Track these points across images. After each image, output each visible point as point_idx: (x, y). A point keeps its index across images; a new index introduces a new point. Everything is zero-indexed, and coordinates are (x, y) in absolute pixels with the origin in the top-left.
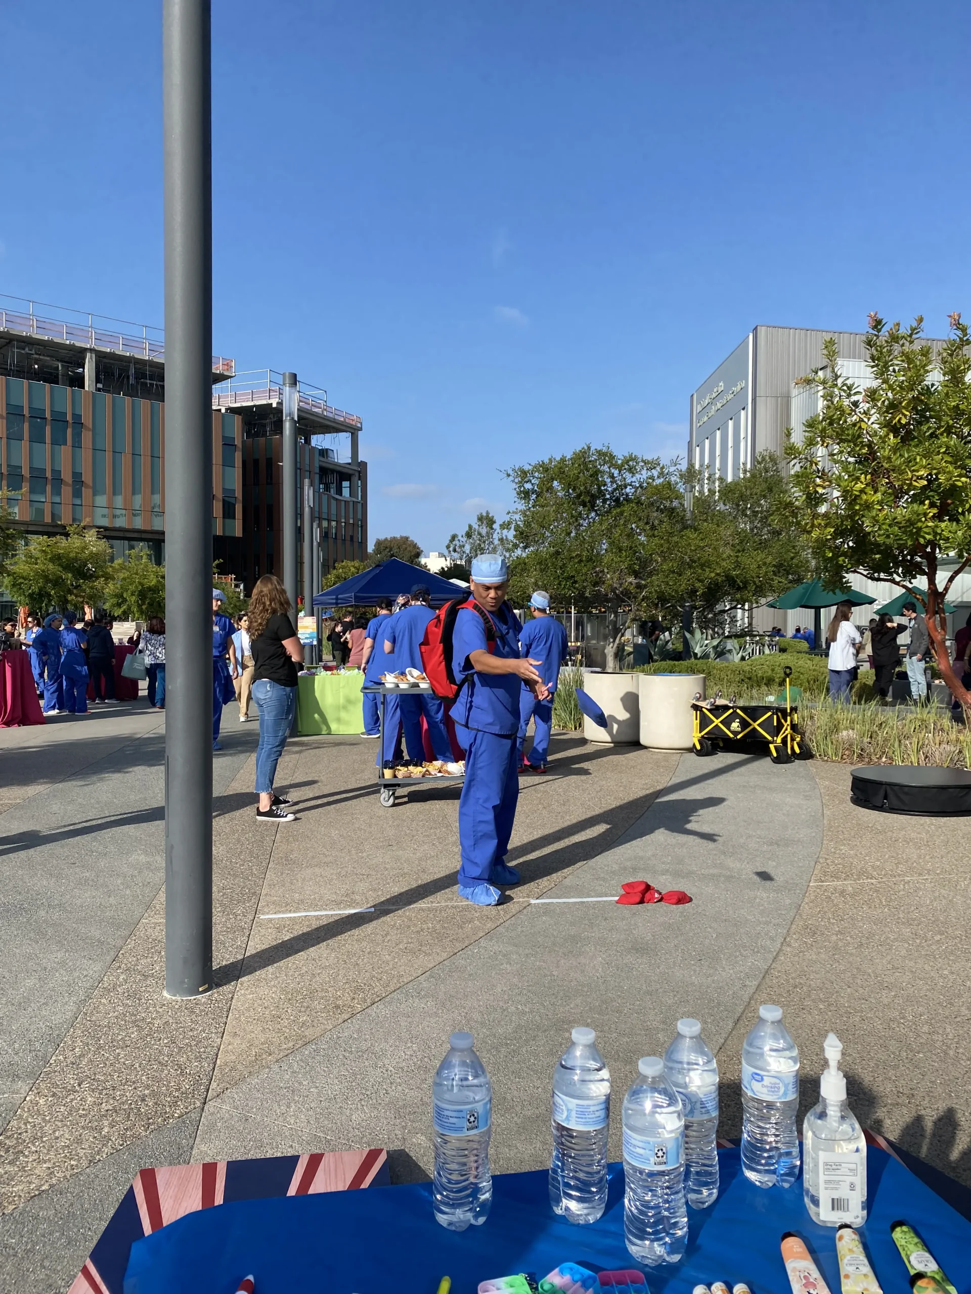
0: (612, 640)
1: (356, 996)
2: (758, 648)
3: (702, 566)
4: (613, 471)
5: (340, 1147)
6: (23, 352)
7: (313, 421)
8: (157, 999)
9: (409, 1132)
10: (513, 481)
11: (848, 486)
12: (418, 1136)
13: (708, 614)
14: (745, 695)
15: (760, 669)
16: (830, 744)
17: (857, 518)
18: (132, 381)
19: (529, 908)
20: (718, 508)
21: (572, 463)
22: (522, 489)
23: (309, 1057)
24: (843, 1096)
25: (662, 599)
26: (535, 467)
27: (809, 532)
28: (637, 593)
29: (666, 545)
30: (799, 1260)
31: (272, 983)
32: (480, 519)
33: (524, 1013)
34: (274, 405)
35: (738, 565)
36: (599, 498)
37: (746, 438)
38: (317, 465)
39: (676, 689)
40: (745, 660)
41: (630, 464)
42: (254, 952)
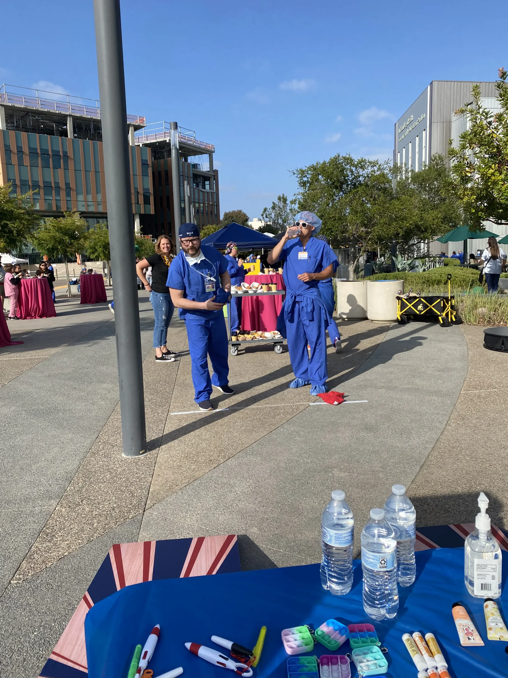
0: (352, 262)
1: (220, 454)
2: (432, 264)
3: (402, 220)
4: (352, 168)
5: (213, 533)
6: (35, 118)
7: (189, 149)
8: (119, 458)
9: (249, 526)
10: (297, 177)
11: (484, 171)
12: (254, 528)
13: (405, 246)
14: (425, 290)
15: (434, 276)
16: (472, 316)
17: (489, 190)
18: (92, 131)
19: (309, 408)
20: (410, 187)
21: (329, 165)
22: (302, 181)
23: (197, 487)
24: (489, 528)
25: (380, 239)
26: (309, 168)
27: (462, 199)
28: (366, 236)
29: (382, 209)
30: (463, 619)
31: (177, 448)
32: (279, 199)
33: (308, 463)
34: (168, 141)
35: (422, 219)
36: (344, 184)
37: (426, 146)
38: (191, 173)
39: (387, 289)
40: (425, 271)
41: (362, 164)
42: (167, 432)
